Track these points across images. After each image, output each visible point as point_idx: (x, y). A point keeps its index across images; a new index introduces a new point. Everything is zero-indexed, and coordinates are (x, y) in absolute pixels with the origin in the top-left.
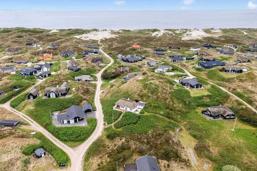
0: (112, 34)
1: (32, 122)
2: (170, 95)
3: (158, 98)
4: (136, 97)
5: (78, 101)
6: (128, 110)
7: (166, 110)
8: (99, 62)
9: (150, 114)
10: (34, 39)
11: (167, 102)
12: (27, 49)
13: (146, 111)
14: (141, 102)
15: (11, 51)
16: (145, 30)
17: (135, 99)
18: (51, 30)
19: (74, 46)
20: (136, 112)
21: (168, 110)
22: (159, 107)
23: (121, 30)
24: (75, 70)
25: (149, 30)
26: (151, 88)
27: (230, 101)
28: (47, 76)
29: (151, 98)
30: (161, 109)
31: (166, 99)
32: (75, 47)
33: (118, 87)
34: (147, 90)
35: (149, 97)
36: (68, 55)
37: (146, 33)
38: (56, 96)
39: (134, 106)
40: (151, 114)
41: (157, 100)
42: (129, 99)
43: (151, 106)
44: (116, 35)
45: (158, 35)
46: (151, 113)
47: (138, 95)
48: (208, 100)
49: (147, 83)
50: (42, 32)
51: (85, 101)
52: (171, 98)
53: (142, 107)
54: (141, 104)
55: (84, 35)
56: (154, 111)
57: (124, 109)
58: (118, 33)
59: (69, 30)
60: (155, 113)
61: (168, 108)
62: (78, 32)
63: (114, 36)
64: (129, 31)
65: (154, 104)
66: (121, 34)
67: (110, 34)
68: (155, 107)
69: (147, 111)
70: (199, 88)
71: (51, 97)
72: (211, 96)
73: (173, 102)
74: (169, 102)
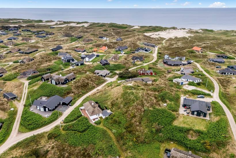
0: (188, 33)
1: (24, 100)
2: (143, 113)
3: (127, 112)
4: (109, 104)
7: (123, 129)
8: (138, 60)
9: (103, 127)
10: (112, 33)
11: (133, 121)
13: (103, 122)
14: (109, 111)
15: (84, 41)
18: (134, 26)
20: (92, 121)
23: (201, 29)
29: (119, 110)
30: (119, 126)
35: (119, 108)
37: (232, 34)
38: (56, 84)
40: (105, 128)
42: (93, 104)
44: (192, 34)
46: (105, 126)
47: (112, 102)
48: (194, 138)
50: (126, 28)
51: (73, 94)
54: (106, 113)
56: (110, 126)
58: (197, 32)
59: (150, 27)
60: (109, 129)
61: (127, 128)
63: (188, 35)
64: (212, 31)
65: (118, 118)
66: (198, 34)
67: (185, 33)
68: (115, 122)
69: (103, 124)
70: (202, 117)
71: (53, 83)
72: (202, 133)
73: (140, 123)
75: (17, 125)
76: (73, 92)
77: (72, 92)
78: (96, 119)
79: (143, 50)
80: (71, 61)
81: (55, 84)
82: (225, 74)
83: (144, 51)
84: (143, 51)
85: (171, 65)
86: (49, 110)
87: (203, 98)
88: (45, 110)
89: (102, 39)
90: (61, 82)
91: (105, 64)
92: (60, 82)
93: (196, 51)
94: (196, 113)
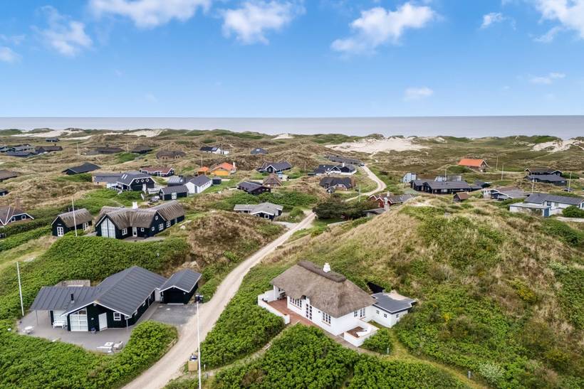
0: (416, 143)
2: (558, 285)
3: (486, 288)
4: (379, 270)
5: (166, 257)
6: (317, 318)
7: (524, 360)
8: (340, 186)
9: (416, 361)
11: (539, 320)
13: (401, 341)
14: (394, 296)
15: (161, 156)
17: (371, 278)
18: (277, 136)
19: (299, 155)
20: (348, 338)
21: (534, 364)
22: (482, 336)
23: (441, 137)
25: (522, 138)
26: (455, 242)
28: (174, 197)
29: (446, 286)
30: (492, 347)
31: (531, 303)
32: (299, 157)
34: (434, 246)
35: (440, 278)
36: (275, 169)
38: (119, 235)
39: (340, 306)
40: (426, 362)
41: (477, 298)
42: (327, 268)
43: (434, 320)
44: (425, 145)
45: (551, 148)
46: (424, 355)
47: (390, 264)
50: (258, 138)
51: (194, 263)
53: (389, 321)
54: (391, 307)
56: (445, 351)
57: (302, 312)
58: (434, 142)
60: (448, 364)
61: (535, 350)
63: (417, 148)
64: (464, 140)
65: (459, 314)
66: (439, 145)
67: (409, 144)
68: (461, 333)
69: (406, 345)
74: (550, 319)
76: (194, 257)
77: (192, 255)
78: (354, 332)
79: (336, 169)
80: (144, 187)
81: (113, 235)
83: (340, 172)
84: (336, 172)
86: (111, 324)
89: (210, 152)
90: (139, 229)
91: (257, 189)
92: (135, 230)
93: (471, 167)
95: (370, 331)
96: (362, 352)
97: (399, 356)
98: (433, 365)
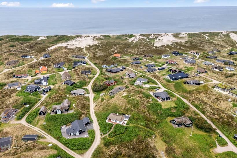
0: (95, 40)
1: (47, 136)
2: (147, 108)
3: (139, 111)
4: (123, 111)
5: (79, 116)
6: (118, 122)
7: (145, 121)
9: (133, 125)
10: (26, 48)
11: (146, 115)
12: (23, 61)
13: (130, 122)
14: (126, 115)
15: (9, 64)
16: (123, 35)
17: (122, 112)
18: (39, 37)
19: (64, 57)
20: (123, 124)
21: (146, 121)
22: (139, 119)
24: (70, 84)
25: (126, 36)
26: (133, 104)
27: (190, 112)
28: (48, 91)
29: (133, 112)
30: (141, 120)
31: (145, 112)
33: (108, 101)
34: (130, 105)
35: (132, 111)
36: (61, 66)
37: (124, 38)
39: (122, 120)
40: (135, 125)
41: (138, 113)
42: (117, 114)
43: (134, 118)
44: (98, 41)
45: (134, 40)
46: (134, 124)
47: (124, 109)
48: (175, 111)
49: (130, 99)
50: (31, 39)
51: (84, 115)
52: (148, 111)
53: (127, 120)
54: (126, 117)
55: (70, 42)
56: (137, 123)
57: (115, 121)
58: (100, 39)
59: (56, 36)
60: (137, 124)
61: (146, 119)
62: (64, 39)
63: (96, 42)
65: (136, 116)
67: (93, 41)
68: (137, 119)
69: (131, 123)
70: (168, 100)
71: (58, 113)
72: (176, 107)
73: (149, 114)
74: (147, 114)
75: (71, 152)
78: (124, 122)
81: (60, 113)
82: (150, 71)
84: (81, 64)
85: (114, 72)
86: (82, 132)
87: (158, 90)
88: (80, 133)
89: (26, 58)
90: (65, 110)
93: (117, 57)
94: (165, 99)
95: (126, 122)
96: (126, 126)
97: (131, 125)
98: (136, 125)
